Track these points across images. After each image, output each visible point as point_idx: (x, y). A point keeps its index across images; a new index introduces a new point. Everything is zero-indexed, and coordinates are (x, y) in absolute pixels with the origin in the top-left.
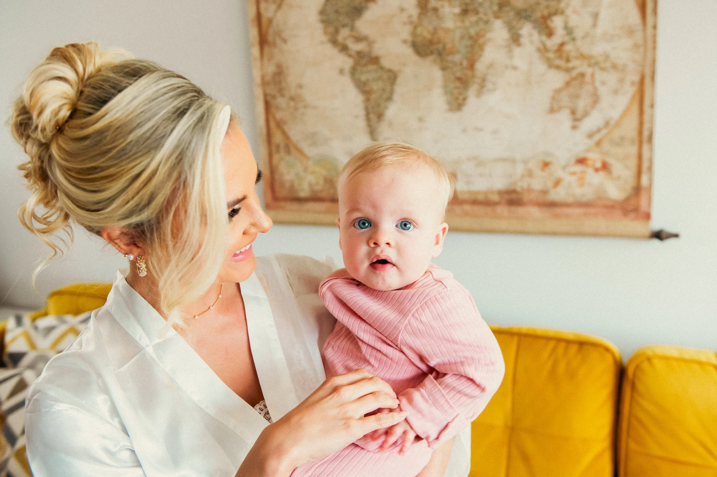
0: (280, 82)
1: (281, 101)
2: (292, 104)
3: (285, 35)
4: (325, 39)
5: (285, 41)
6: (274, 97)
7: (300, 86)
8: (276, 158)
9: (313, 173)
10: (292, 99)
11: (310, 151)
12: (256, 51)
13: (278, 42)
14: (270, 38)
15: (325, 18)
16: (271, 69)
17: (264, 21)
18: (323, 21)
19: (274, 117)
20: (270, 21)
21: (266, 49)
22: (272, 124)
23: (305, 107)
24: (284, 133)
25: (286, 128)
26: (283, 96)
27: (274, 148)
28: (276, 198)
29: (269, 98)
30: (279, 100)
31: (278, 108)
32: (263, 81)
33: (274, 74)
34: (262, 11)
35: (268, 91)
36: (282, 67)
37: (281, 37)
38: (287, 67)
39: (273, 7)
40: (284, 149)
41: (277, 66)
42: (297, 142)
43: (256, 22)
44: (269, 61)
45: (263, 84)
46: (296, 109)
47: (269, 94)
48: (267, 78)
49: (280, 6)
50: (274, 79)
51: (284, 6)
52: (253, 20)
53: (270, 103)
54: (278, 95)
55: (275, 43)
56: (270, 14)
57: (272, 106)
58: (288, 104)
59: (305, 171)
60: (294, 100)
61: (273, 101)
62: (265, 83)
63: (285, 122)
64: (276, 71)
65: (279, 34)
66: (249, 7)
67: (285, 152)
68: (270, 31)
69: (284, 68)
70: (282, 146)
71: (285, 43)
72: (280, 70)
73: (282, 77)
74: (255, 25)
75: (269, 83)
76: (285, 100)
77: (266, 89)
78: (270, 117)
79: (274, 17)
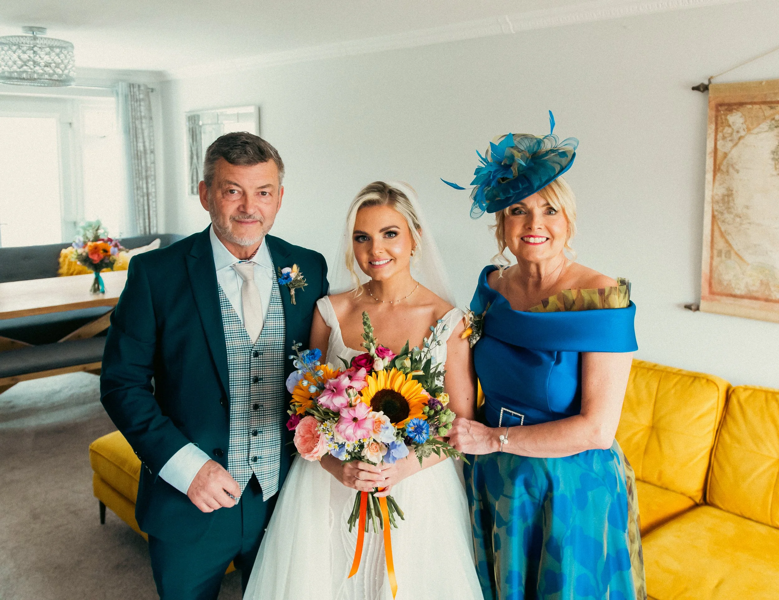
0: (728, 202)
1: (728, 217)
2: (738, 220)
3: (737, 167)
4: (774, 173)
5: (738, 171)
6: (722, 213)
7: (747, 207)
8: (716, 260)
9: (751, 276)
10: (738, 216)
11: (747, 257)
12: (709, 176)
13: (731, 170)
14: (723, 168)
15: (776, 157)
16: (721, 191)
17: (720, 154)
18: (774, 159)
19: (720, 228)
20: (726, 155)
21: (719, 175)
22: (717, 233)
23: (749, 223)
24: (727, 242)
25: (729, 238)
26: (730, 213)
27: (715, 252)
28: (712, 293)
29: (716, 213)
30: (726, 215)
31: (723, 221)
32: (712, 199)
33: (724, 196)
34: (719, 147)
35: (716, 207)
36: (732, 191)
37: (734, 168)
38: (736, 191)
39: (730, 144)
40: (726, 254)
41: (727, 189)
42: (739, 250)
43: (713, 155)
44: (720, 184)
45: (713, 202)
46: (741, 224)
47: (717, 211)
48: (717, 198)
49: (736, 145)
50: (723, 199)
51: (740, 145)
52: (711, 153)
53: (717, 217)
54: (725, 212)
55: (728, 171)
56: (726, 150)
57: (718, 219)
58: (734, 219)
59: (743, 274)
60: (740, 217)
61: (720, 216)
62: (714, 202)
63: (729, 234)
64: (726, 193)
65: (732, 165)
66: (708, 142)
67: (726, 257)
68: (725, 163)
69: (734, 192)
70: (724, 252)
71: (738, 173)
72: (730, 192)
73: (731, 199)
74: (711, 157)
75: (718, 202)
76: (732, 216)
77: (715, 206)
78: (716, 228)
79: (730, 152)
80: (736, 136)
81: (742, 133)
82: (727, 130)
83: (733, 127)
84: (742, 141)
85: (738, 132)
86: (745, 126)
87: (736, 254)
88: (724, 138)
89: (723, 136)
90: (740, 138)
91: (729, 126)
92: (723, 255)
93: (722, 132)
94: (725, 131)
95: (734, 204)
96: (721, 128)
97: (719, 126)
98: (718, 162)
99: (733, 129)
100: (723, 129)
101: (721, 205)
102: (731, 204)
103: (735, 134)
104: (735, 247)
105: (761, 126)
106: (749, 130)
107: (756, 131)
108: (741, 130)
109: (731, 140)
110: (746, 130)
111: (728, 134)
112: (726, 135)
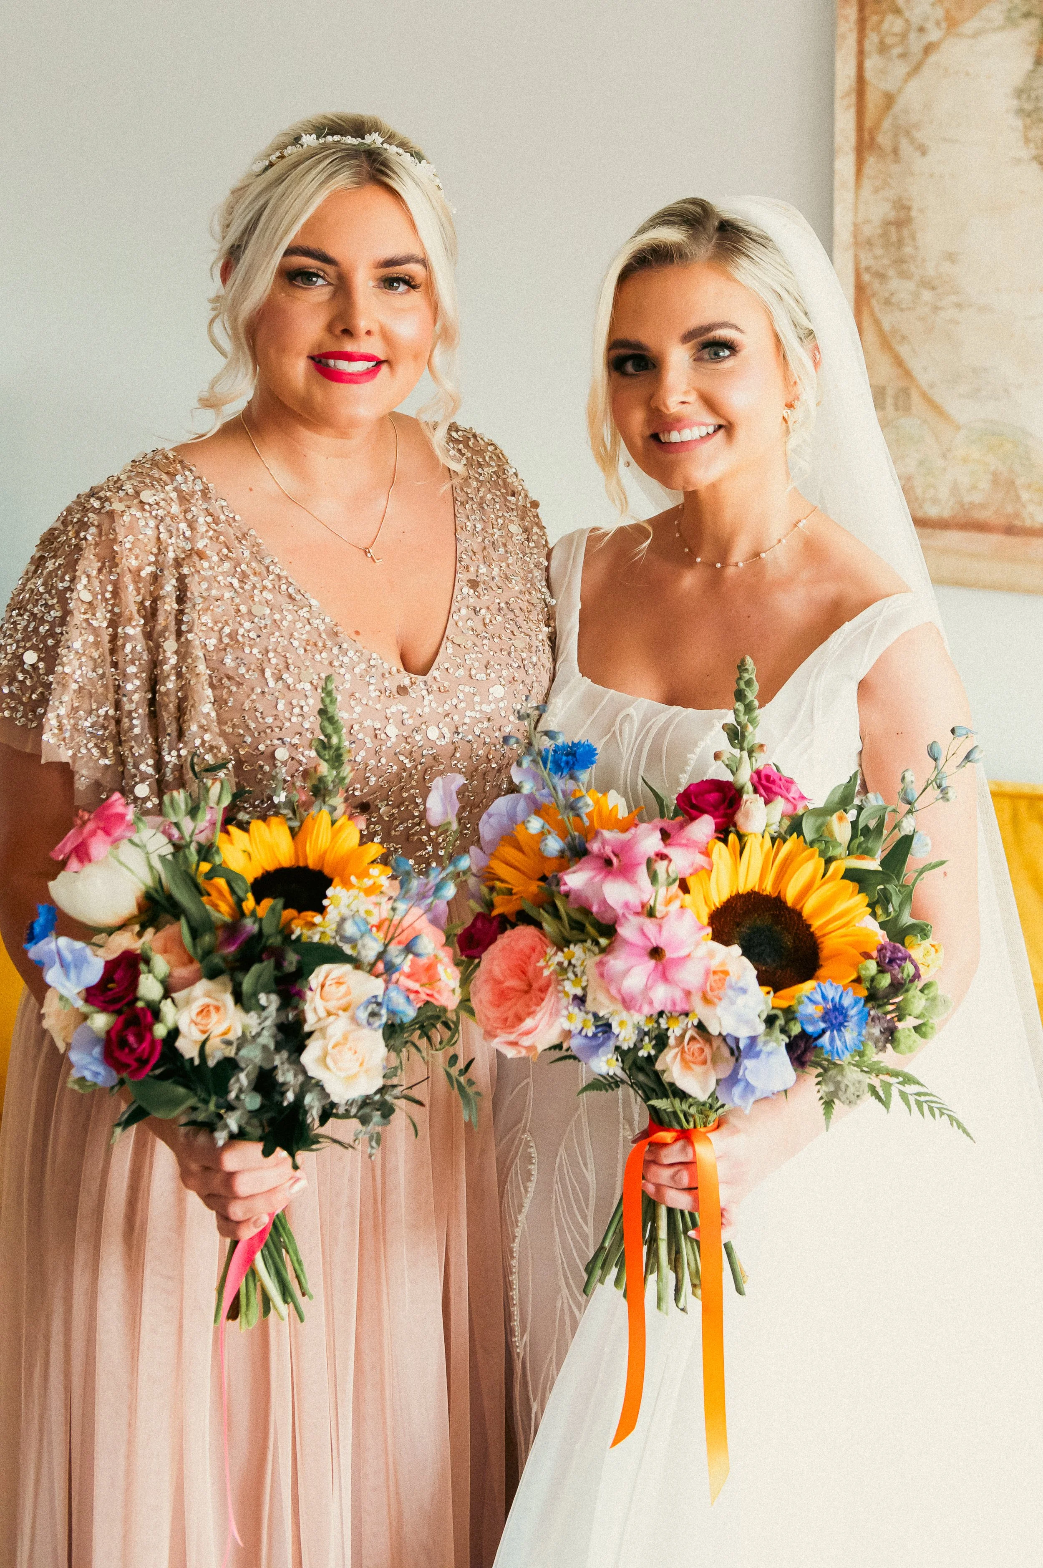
0: (900, 243)
1: (900, 288)
2: (927, 295)
3: (919, 136)
4: (1024, 153)
5: (923, 151)
6: (882, 276)
7: (951, 257)
9: (965, 460)
10: (927, 284)
11: (957, 408)
12: (845, 164)
13: (906, 147)
14: (883, 139)
15: (1029, 106)
16: (877, 210)
17: (873, 99)
18: (1020, 112)
19: (877, 322)
20: (889, 99)
21: (871, 161)
23: (959, 306)
24: (899, 362)
25: (904, 350)
26: (905, 275)
29: (866, 277)
30: (895, 283)
31: (887, 302)
32: (855, 237)
33: (888, 223)
34: (869, 75)
35: (867, 260)
36: (909, 208)
37: (912, 141)
38: (921, 211)
39: (901, 69)
40: (896, 398)
41: (894, 203)
42: (931, 386)
43: (853, 99)
44: (876, 191)
45: (856, 243)
46: (936, 309)
47: (868, 269)
48: (868, 231)
49: (917, 68)
50: (885, 235)
51: (927, 70)
52: (847, 94)
53: (869, 292)
54: (891, 272)
55: (895, 151)
56: (889, 85)
57: (874, 295)
58: (916, 296)
59: (944, 456)
60: (933, 288)
61: (876, 285)
62: (860, 242)
63: (904, 338)
64: (892, 215)
65: (908, 133)
66: (839, 65)
67: (896, 407)
68: (887, 124)
69: (914, 213)
70: (890, 392)
71: (924, 154)
72: (903, 214)
73: (906, 232)
74: (848, 107)
75: (869, 243)
76: (910, 285)
77: (862, 256)
78: (867, 322)
79: (900, 90)
80: (916, 44)
81: (934, 35)
82: (893, 24)
83: (907, 14)
84: (933, 58)
85: (921, 30)
86: (939, 12)
87: (924, 396)
88: (883, 48)
89: (882, 42)
90: (929, 49)
91: (897, 11)
92: (889, 401)
93: (877, 28)
94: (886, 26)
95: (916, 248)
96: (875, 18)
97: (868, 10)
98: (868, 123)
99: (907, 21)
100: (881, 21)
101: (879, 252)
102: (908, 250)
103: (913, 36)
104: (923, 378)
105: (985, 12)
106: (952, 23)
107: (969, 27)
108: (930, 25)
109: (903, 56)
110: (944, 25)
111: (895, 35)
112: (889, 40)
